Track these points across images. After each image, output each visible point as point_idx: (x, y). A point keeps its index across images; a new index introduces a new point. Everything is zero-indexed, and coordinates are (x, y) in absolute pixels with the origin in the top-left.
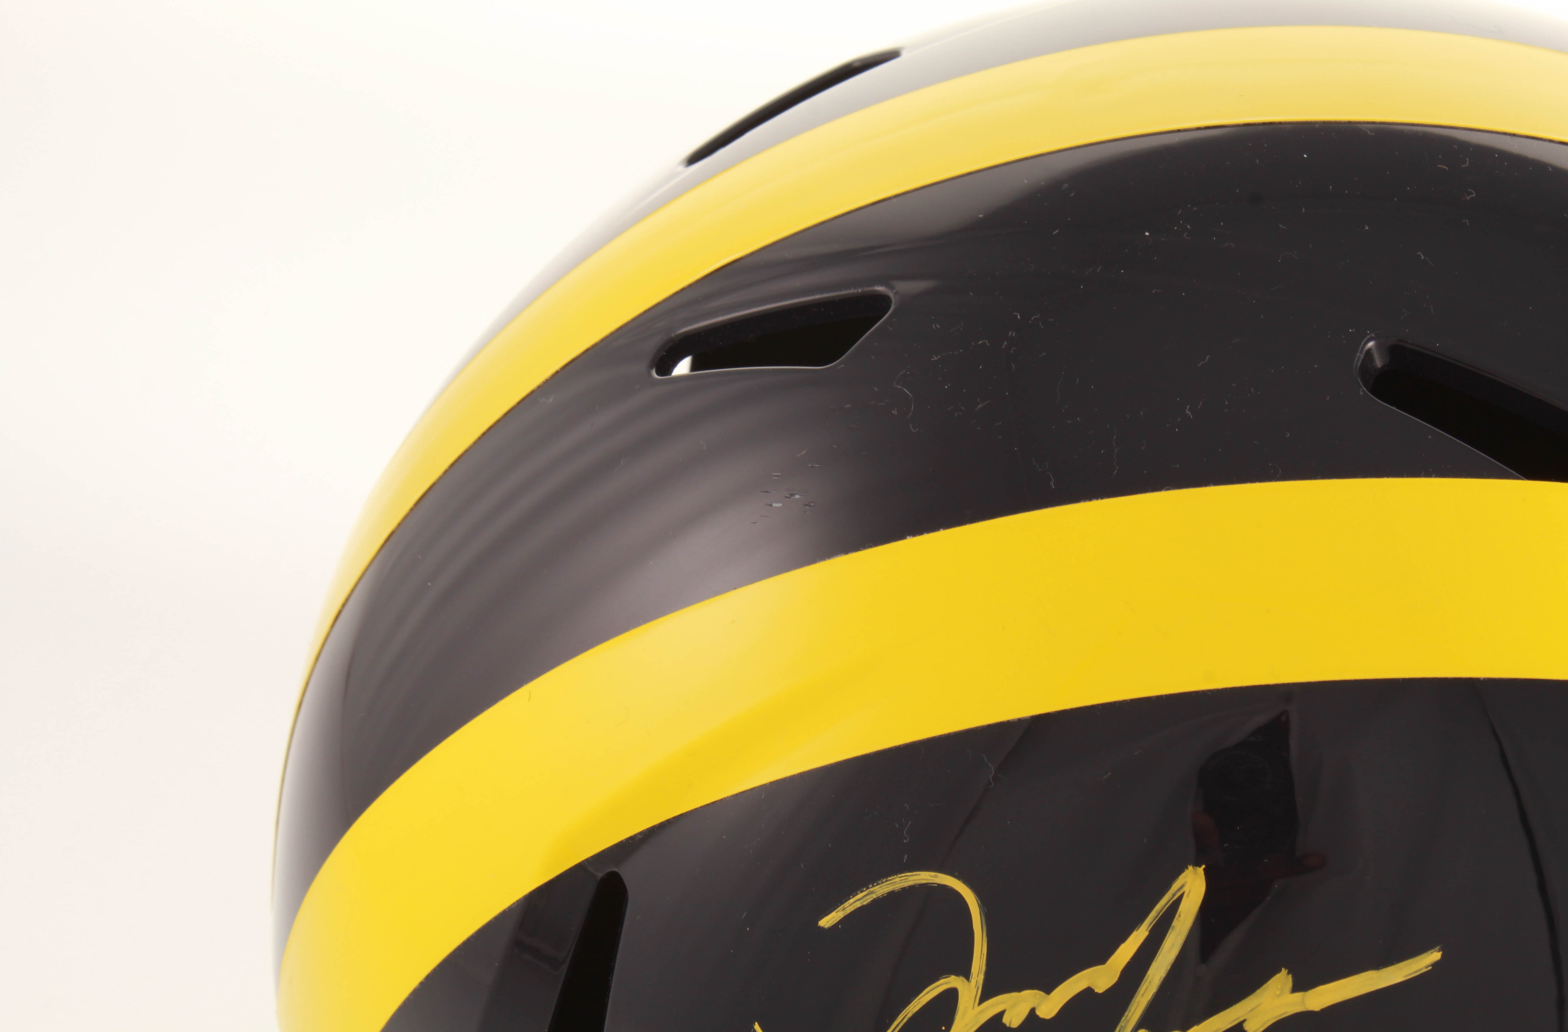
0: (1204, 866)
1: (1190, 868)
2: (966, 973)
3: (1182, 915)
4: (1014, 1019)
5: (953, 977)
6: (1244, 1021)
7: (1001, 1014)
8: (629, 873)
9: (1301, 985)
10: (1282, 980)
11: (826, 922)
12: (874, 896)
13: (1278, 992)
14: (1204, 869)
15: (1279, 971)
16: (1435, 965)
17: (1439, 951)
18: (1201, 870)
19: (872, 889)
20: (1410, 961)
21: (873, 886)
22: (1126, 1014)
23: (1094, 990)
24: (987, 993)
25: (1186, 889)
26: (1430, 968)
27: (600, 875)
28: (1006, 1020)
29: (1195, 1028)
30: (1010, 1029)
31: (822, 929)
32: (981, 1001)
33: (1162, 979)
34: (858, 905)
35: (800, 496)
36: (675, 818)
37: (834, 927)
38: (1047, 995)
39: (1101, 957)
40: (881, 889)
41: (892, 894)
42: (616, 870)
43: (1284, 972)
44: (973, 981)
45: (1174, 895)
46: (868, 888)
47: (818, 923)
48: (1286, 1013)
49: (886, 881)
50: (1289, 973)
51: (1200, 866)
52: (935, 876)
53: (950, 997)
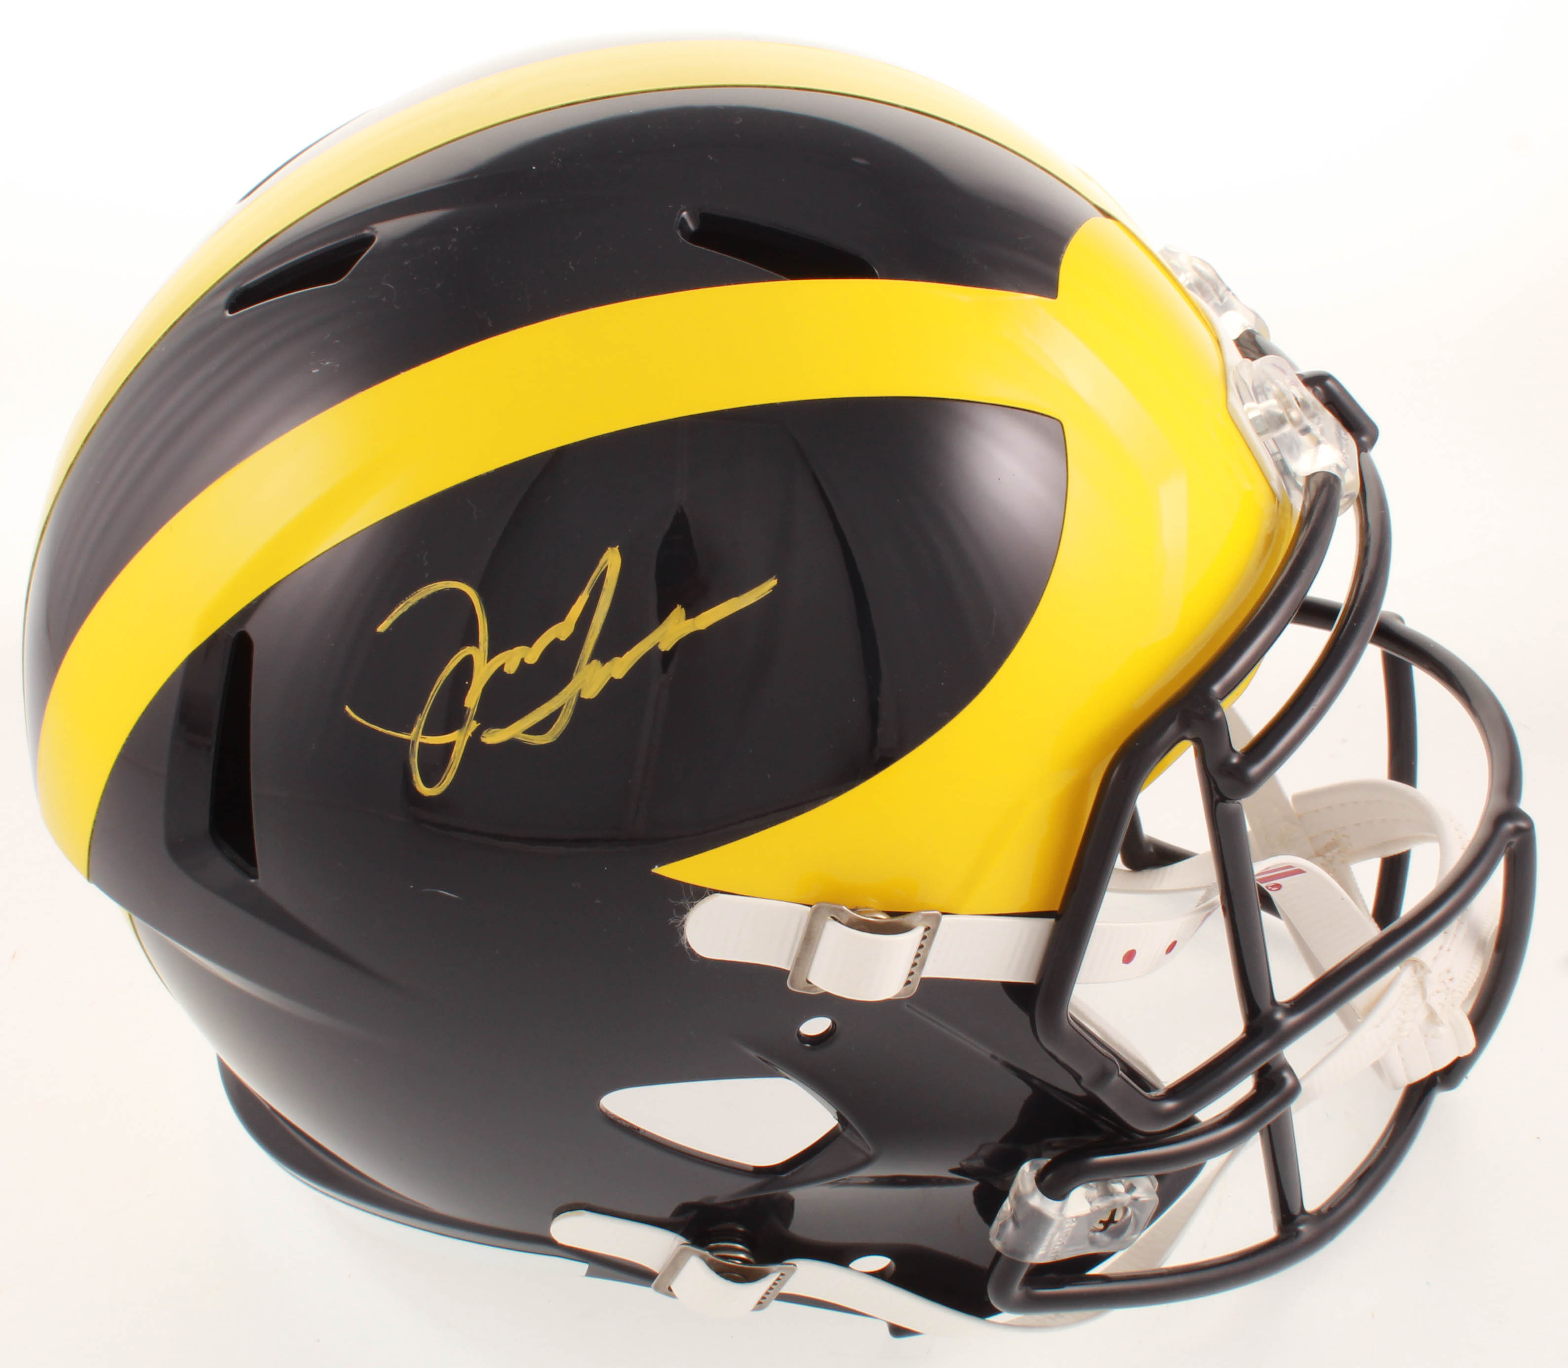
0: (618, 547)
1: (609, 549)
2: (475, 643)
3: (609, 581)
4: (511, 668)
5: (468, 647)
6: (658, 644)
7: (503, 666)
8: (252, 628)
9: (691, 614)
10: (678, 612)
11: (382, 628)
12: (410, 605)
13: (677, 621)
14: (619, 548)
15: (676, 607)
16: (775, 589)
17: (775, 579)
18: (616, 549)
19: (409, 600)
20: (757, 588)
21: (409, 598)
22: (583, 651)
23: (559, 640)
24: (492, 653)
25: (609, 563)
26: (771, 591)
27: (233, 635)
28: (506, 670)
29: (628, 653)
30: (509, 675)
31: (380, 633)
32: (488, 661)
33: (602, 624)
34: (401, 612)
35: (329, 361)
36: (275, 584)
37: (388, 631)
38: (530, 648)
39: (561, 617)
40: (414, 599)
41: (421, 601)
42: (242, 630)
43: (679, 607)
44: (481, 647)
45: (601, 568)
46: (405, 600)
47: (376, 630)
48: (684, 634)
49: (417, 593)
50: (682, 607)
51: (615, 547)
52: (448, 584)
53: (468, 662)
